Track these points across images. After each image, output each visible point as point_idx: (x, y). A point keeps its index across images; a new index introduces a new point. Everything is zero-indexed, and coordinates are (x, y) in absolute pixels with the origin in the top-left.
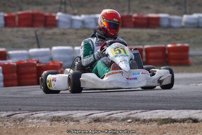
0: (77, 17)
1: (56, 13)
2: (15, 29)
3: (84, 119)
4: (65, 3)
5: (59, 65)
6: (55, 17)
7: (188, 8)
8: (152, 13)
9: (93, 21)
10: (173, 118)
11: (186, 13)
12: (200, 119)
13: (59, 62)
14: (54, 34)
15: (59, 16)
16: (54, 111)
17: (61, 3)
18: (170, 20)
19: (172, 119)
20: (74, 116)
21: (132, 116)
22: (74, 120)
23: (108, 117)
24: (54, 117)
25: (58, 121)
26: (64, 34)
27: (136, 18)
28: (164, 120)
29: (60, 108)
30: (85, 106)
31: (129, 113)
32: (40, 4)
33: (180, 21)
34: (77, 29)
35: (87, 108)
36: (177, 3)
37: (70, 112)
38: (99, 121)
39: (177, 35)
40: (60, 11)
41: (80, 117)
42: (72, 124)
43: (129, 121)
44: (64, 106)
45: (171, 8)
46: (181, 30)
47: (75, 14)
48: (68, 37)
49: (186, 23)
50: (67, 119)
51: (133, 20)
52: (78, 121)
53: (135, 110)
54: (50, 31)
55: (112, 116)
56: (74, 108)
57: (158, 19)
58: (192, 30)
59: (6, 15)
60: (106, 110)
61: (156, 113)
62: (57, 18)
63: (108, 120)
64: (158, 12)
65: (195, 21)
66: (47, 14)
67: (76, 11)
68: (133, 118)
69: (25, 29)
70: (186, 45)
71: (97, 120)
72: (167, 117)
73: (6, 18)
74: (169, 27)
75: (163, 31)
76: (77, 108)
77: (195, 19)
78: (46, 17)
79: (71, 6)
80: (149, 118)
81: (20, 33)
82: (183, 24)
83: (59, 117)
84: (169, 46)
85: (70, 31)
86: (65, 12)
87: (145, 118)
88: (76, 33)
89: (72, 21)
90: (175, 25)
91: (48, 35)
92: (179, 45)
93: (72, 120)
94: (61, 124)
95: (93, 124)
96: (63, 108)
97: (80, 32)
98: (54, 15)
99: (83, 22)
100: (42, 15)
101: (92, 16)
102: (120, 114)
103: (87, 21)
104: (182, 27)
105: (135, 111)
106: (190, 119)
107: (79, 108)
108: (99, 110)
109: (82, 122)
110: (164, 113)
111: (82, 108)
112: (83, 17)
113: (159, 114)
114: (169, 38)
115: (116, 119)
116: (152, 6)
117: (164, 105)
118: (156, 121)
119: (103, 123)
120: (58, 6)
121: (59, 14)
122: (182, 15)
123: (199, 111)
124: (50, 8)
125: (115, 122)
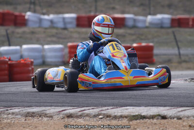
0: (46, 17)
1: (26, 12)
3: (58, 115)
4: (34, 3)
5: (30, 63)
6: (24, 16)
7: (152, 9)
8: (118, 13)
9: (61, 20)
10: (143, 114)
11: (150, 14)
12: (169, 116)
13: (29, 60)
14: (24, 33)
15: (29, 15)
16: (29, 107)
17: (31, 3)
18: (135, 20)
19: (141, 116)
20: (48, 112)
21: (103, 112)
22: (48, 115)
23: (80, 113)
24: (28, 113)
25: (32, 116)
26: (33, 33)
28: (134, 116)
29: (34, 104)
30: (58, 103)
31: (100, 109)
32: (11, 4)
33: (145, 21)
34: (46, 28)
35: (60, 105)
36: (142, 5)
37: (44, 108)
38: (72, 117)
39: (142, 35)
40: (29, 11)
41: (53, 113)
42: (45, 119)
43: (101, 117)
44: (38, 103)
45: (136, 9)
46: (146, 30)
47: (44, 14)
48: (37, 36)
49: (151, 23)
50: (41, 115)
52: (51, 117)
53: (106, 106)
54: (20, 30)
55: (84, 112)
56: (48, 104)
57: (123, 19)
58: (156, 30)
60: (78, 106)
61: (127, 109)
62: (26, 17)
63: (81, 116)
64: (123, 13)
65: (159, 22)
66: (17, 13)
67: (44, 11)
68: (104, 114)
70: (151, 44)
71: (70, 116)
72: (137, 114)
74: (134, 27)
75: (129, 31)
76: (50, 104)
77: (159, 19)
78: (16, 16)
79: (40, 6)
80: (119, 114)
82: (147, 24)
83: (33, 113)
84: (135, 45)
85: (39, 30)
86: (34, 11)
87: (116, 114)
88: (45, 32)
89: (41, 20)
90: (140, 25)
91: (18, 33)
92: (144, 44)
93: (46, 115)
94: (35, 119)
95: (66, 119)
96: (37, 104)
97: (49, 30)
98: (23, 14)
99: (51, 21)
100: (13, 14)
101: (61, 16)
102: (92, 110)
103: (55, 20)
104: (147, 27)
105: (106, 108)
106: (159, 115)
107: (53, 104)
108: (71, 106)
109: (55, 117)
110: (134, 110)
111: (55, 104)
112: (51, 16)
113: (129, 110)
114: (134, 37)
115: (88, 115)
116: (117, 7)
117: (134, 102)
118: (126, 117)
119: (75, 119)
120: (28, 6)
121: (29, 13)
122: (146, 15)
123: (168, 108)
124: (20, 8)
125: (87, 118)
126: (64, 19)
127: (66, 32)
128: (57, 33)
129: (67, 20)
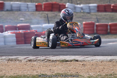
0: (79, 6)
1: (66, 3)
2: (41, 12)
6: (65, 5)
9: (88, 8)
15: (68, 5)
27: (113, 6)
34: (77, 13)
40: (68, 2)
47: (78, 4)
51: (112, 7)
59: (37, 4)
67: (78, 2)
69: (47, 12)
73: (36, 6)
78: (60, 5)
81: (43, 15)
86: (72, 3)
89: (75, 8)
91: (59, 16)
97: (79, 14)
99: (82, 8)
100: (58, 4)
101: (87, 5)
103: (84, 8)
112: (82, 5)
126: (89, 7)
127: (89, 15)
128: (83, 16)
129: (91, 8)
